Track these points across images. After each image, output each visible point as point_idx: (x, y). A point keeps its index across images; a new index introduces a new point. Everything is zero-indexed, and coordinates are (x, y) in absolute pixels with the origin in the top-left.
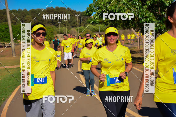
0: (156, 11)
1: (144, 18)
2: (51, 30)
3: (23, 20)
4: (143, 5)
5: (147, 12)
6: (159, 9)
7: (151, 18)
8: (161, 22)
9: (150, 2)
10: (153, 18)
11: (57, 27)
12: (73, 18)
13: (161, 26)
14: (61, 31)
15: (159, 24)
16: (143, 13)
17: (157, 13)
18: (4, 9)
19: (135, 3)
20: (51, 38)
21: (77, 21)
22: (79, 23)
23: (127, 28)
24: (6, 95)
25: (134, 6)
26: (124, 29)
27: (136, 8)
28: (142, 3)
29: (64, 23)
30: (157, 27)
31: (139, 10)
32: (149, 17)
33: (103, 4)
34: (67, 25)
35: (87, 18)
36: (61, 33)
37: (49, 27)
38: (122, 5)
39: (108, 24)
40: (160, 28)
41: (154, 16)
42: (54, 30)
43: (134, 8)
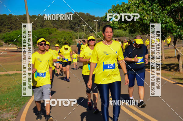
0: (176, 16)
1: (164, 23)
2: (70, 35)
3: (42, 26)
4: (162, 11)
5: (167, 17)
6: (179, 15)
7: (170, 23)
8: (181, 27)
9: (170, 7)
10: (173, 23)
11: (76, 32)
12: (92, 23)
13: (181, 32)
14: (79, 36)
15: (178, 30)
16: (163, 18)
17: (177, 18)
18: (24, 15)
19: (155, 8)
20: (70, 43)
21: (95, 27)
22: (97, 28)
23: (146, 33)
24: (25, 99)
25: (154, 12)
26: (143, 34)
27: (156, 14)
28: (162, 9)
29: (83, 28)
30: (177, 32)
31: (158, 15)
32: (168, 23)
33: (122, 10)
34: (85, 30)
35: (106, 23)
36: (80, 38)
37: (68, 32)
38: (142, 11)
39: (126, 29)
40: (180, 34)
41: (174, 21)
42: (73, 35)
43: (154, 13)
